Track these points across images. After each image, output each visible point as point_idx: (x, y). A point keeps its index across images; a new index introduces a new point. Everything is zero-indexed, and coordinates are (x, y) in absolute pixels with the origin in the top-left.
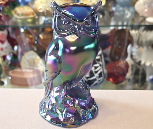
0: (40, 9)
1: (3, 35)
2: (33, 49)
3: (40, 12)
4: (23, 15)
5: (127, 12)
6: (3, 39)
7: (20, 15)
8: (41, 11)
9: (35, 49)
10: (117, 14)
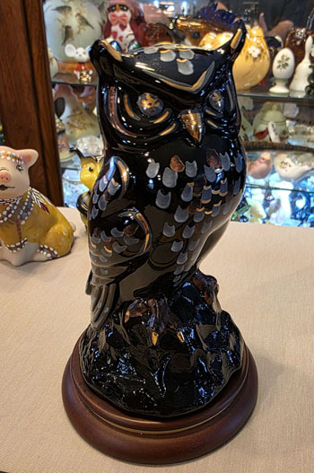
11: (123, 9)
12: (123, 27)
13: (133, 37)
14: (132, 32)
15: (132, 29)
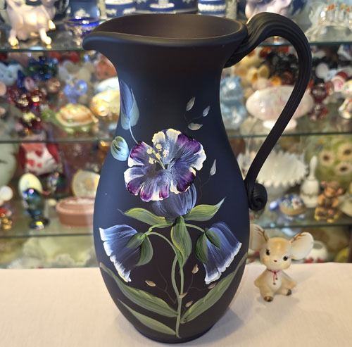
0: (102, 111)
3: (102, 117)
4: (74, 120)
7: (70, 120)
8: (103, 115)
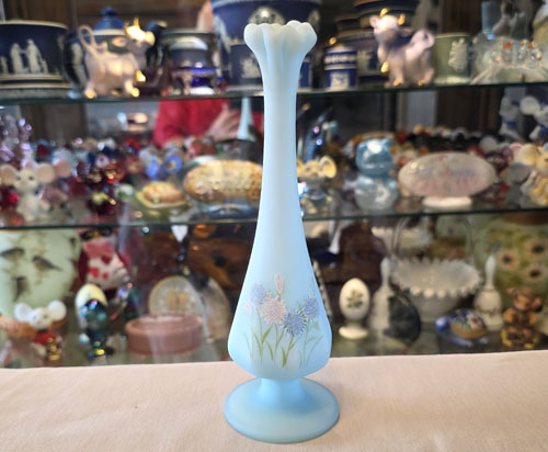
0: (200, 188)
1: (108, 245)
2: (180, 273)
3: (199, 195)
4: (161, 200)
5: (381, 188)
6: (107, 255)
7: (156, 201)
8: (201, 192)
9: (187, 272)
10: (359, 192)
11: (104, 235)
12: (107, 260)
13: (124, 271)
14: (121, 264)
15: (121, 259)
